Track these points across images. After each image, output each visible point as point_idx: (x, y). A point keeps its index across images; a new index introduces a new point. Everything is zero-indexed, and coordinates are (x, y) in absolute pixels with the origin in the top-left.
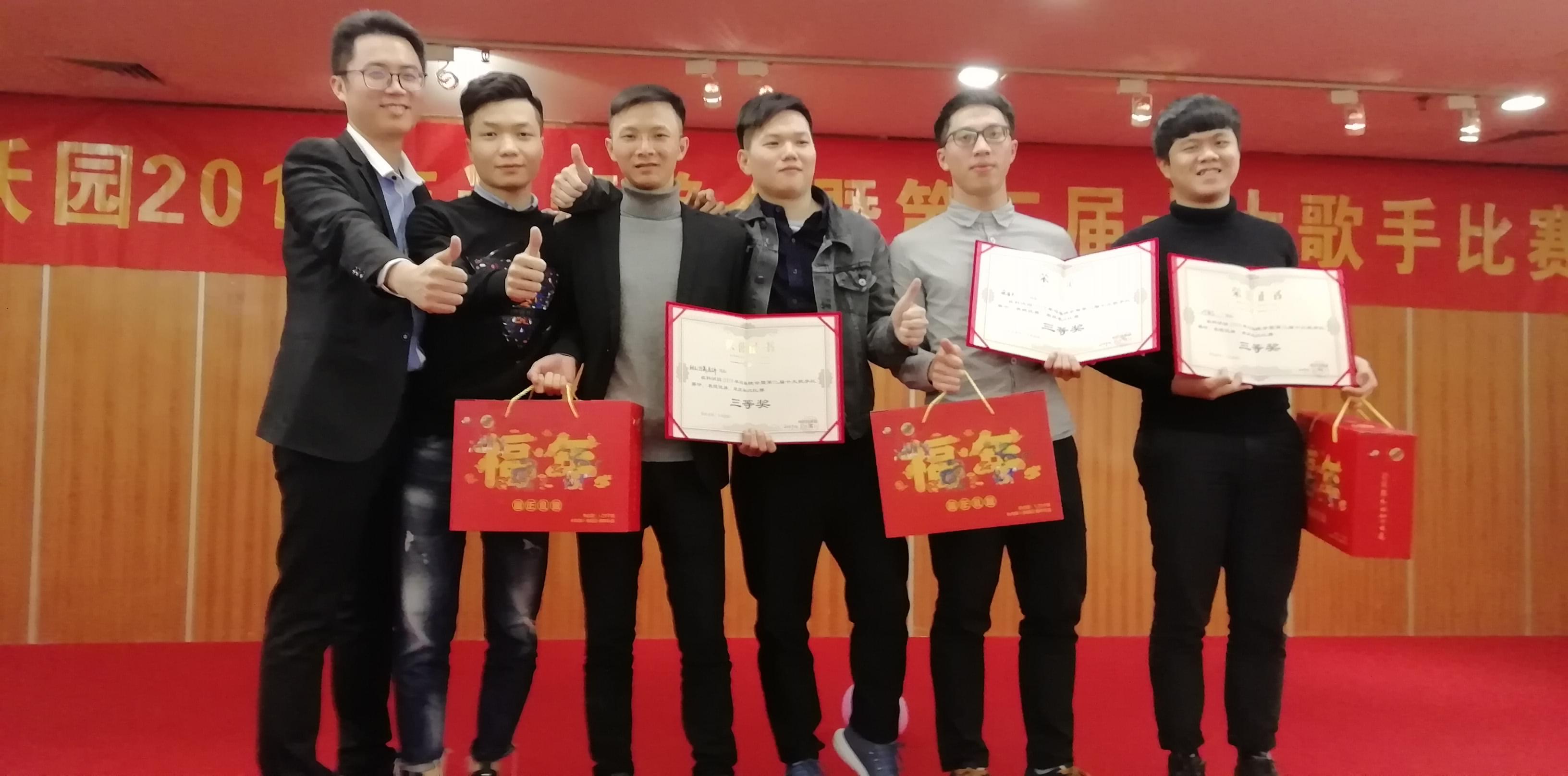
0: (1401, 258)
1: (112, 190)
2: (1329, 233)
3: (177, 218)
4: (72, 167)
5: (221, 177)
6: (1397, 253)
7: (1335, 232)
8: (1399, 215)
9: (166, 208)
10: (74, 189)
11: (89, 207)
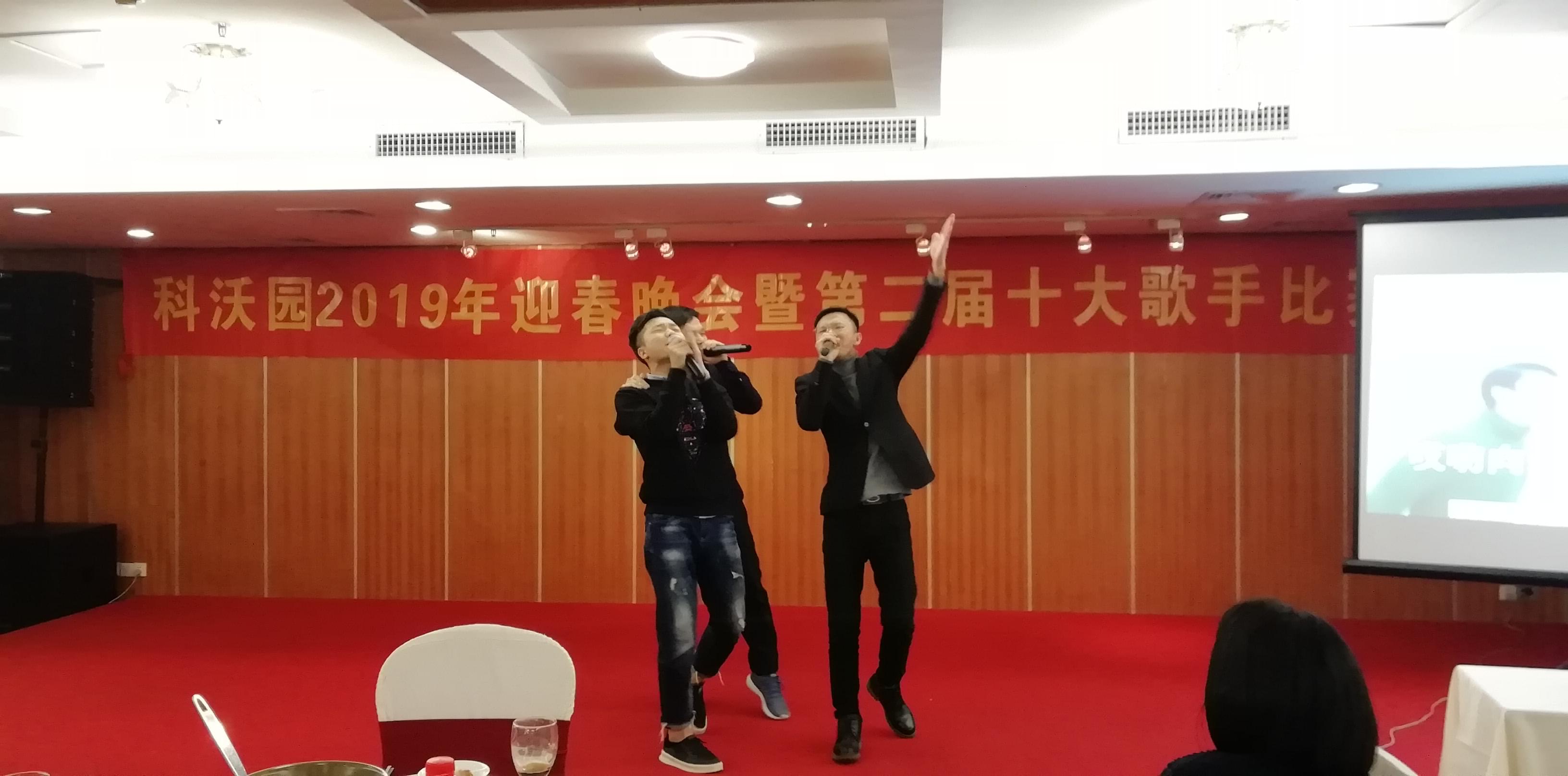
0: (1230, 315)
1: (301, 307)
2: (1165, 297)
3: (337, 323)
4: (277, 294)
5: (364, 295)
6: (1226, 310)
7: (1171, 295)
8: (1228, 279)
9: (331, 317)
10: (279, 307)
11: (287, 319)
